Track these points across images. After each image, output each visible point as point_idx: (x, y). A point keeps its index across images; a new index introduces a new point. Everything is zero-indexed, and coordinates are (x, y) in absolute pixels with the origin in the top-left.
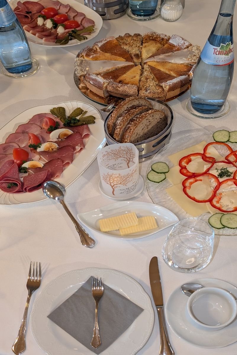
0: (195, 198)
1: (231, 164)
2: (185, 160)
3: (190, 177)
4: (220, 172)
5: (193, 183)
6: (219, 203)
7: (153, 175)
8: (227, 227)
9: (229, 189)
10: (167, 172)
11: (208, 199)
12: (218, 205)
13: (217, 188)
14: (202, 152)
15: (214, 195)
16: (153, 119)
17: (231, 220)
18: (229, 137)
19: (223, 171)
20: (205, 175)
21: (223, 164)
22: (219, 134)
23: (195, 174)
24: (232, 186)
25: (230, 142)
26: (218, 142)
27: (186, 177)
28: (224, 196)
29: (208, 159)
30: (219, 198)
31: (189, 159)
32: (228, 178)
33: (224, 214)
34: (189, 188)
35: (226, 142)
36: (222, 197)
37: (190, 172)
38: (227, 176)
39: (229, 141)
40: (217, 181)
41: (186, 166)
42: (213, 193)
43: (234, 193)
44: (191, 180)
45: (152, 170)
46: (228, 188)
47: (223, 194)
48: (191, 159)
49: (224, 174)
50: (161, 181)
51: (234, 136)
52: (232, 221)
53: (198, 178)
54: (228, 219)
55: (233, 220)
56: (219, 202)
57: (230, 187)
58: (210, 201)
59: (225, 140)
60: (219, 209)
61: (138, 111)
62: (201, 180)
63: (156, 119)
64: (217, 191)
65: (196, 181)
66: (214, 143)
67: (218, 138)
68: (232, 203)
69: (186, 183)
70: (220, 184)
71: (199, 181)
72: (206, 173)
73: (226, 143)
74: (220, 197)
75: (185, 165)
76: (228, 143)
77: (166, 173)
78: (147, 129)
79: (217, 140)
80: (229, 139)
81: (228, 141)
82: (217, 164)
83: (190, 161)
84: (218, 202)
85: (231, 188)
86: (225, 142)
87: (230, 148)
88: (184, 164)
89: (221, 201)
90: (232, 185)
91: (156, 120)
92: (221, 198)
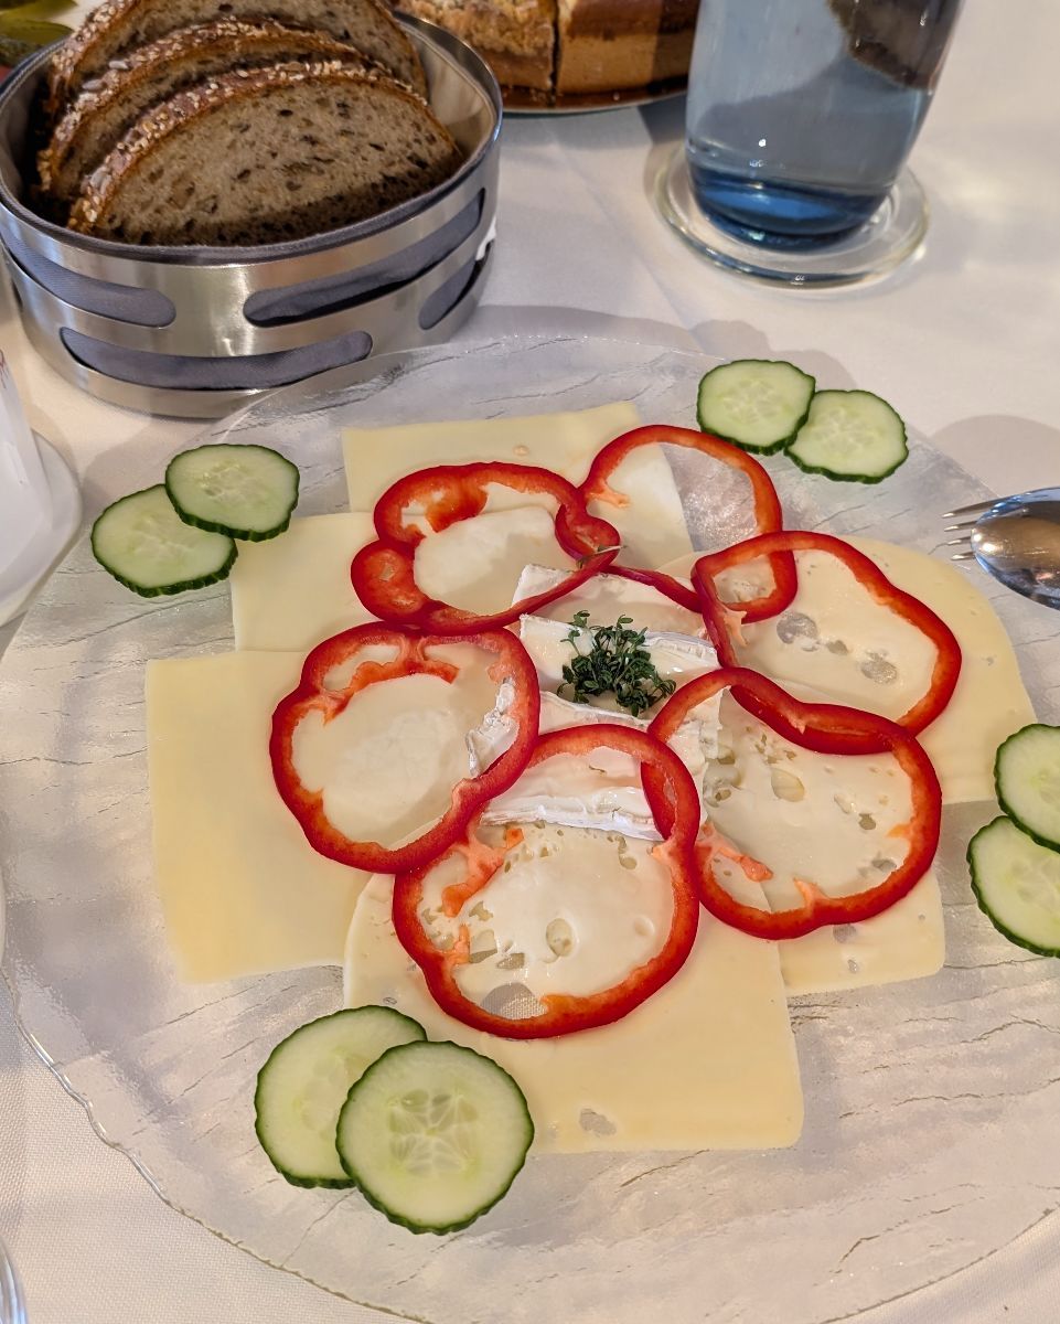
0: (319, 804)
1: (698, 618)
2: (438, 496)
3: (390, 622)
4: (586, 645)
5: (385, 677)
6: (456, 913)
7: (149, 521)
8: (363, 1190)
9: (584, 816)
10: (260, 537)
11: (396, 845)
12: (440, 928)
13: (499, 778)
14: (577, 474)
15: (455, 833)
16: (345, 133)
17: (436, 1116)
18: (803, 421)
19: (611, 646)
20: (487, 641)
21: (650, 594)
22: (744, 385)
23: (437, 616)
24: (614, 796)
25: (796, 459)
26: (711, 439)
27: (370, 618)
28: (528, 858)
29: (583, 533)
30: (482, 866)
31: (465, 495)
32: (623, 717)
33: (423, 1040)
34: (334, 705)
35: (769, 451)
36: (508, 867)
37: (415, 588)
38: (623, 701)
39: (787, 453)
40: (524, 713)
41: (417, 538)
42: (457, 801)
43: (623, 863)
44: (384, 652)
45: (167, 487)
46: (577, 802)
47: (534, 842)
48: (484, 496)
49: (608, 678)
50: (174, 589)
51: (836, 425)
52: (434, 1140)
53: (439, 652)
54: (414, 1101)
55: (453, 1129)
56: (470, 904)
57: (595, 798)
58: (407, 868)
59: (763, 432)
60: (433, 968)
61: (263, 40)
62: (448, 674)
63: (378, 147)
64: (495, 801)
65: (411, 668)
66: (682, 439)
67: (729, 406)
68: (560, 948)
69: (339, 659)
70: (536, 744)
71: (432, 671)
72: (499, 628)
73: (759, 458)
74: (490, 862)
75: (424, 526)
76: (775, 466)
77: (245, 535)
78: (285, 195)
79: (720, 421)
80: (792, 438)
81: (784, 445)
82: (615, 584)
83: (470, 508)
84: (456, 900)
85: (601, 809)
86: (755, 449)
87: (770, 502)
88: (415, 515)
89: (491, 898)
90: (622, 782)
91: (374, 155)
92: (502, 877)
